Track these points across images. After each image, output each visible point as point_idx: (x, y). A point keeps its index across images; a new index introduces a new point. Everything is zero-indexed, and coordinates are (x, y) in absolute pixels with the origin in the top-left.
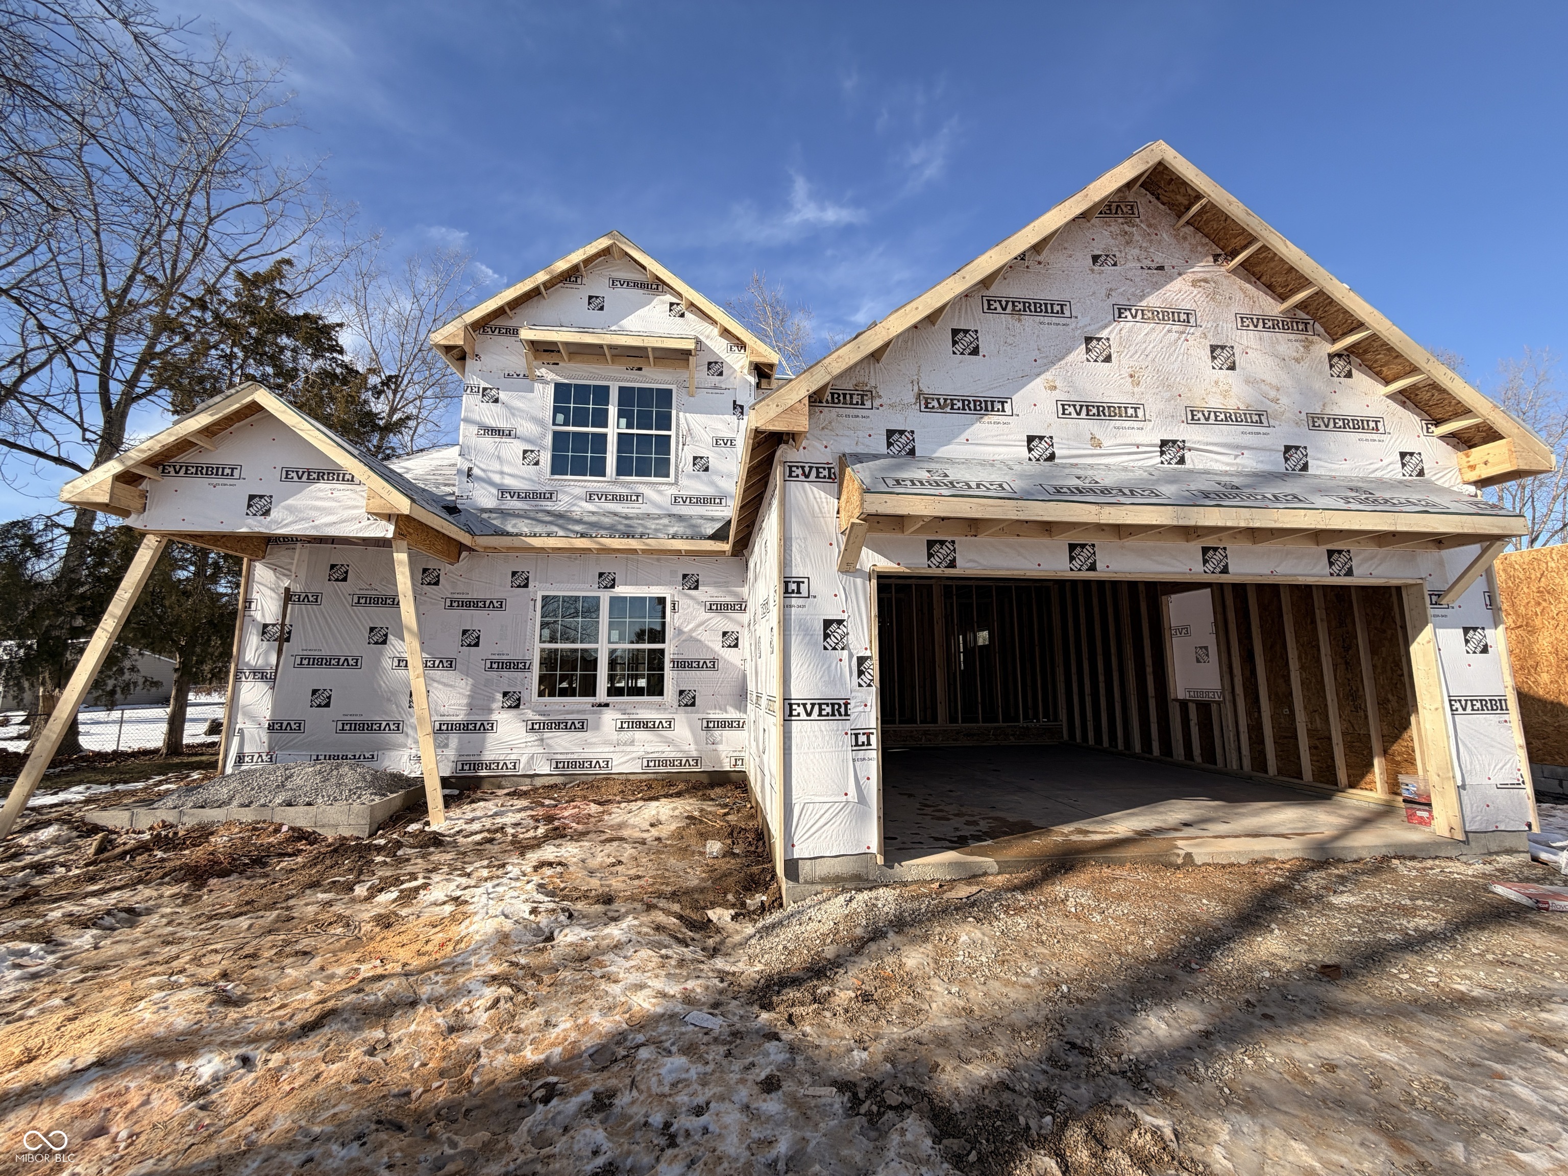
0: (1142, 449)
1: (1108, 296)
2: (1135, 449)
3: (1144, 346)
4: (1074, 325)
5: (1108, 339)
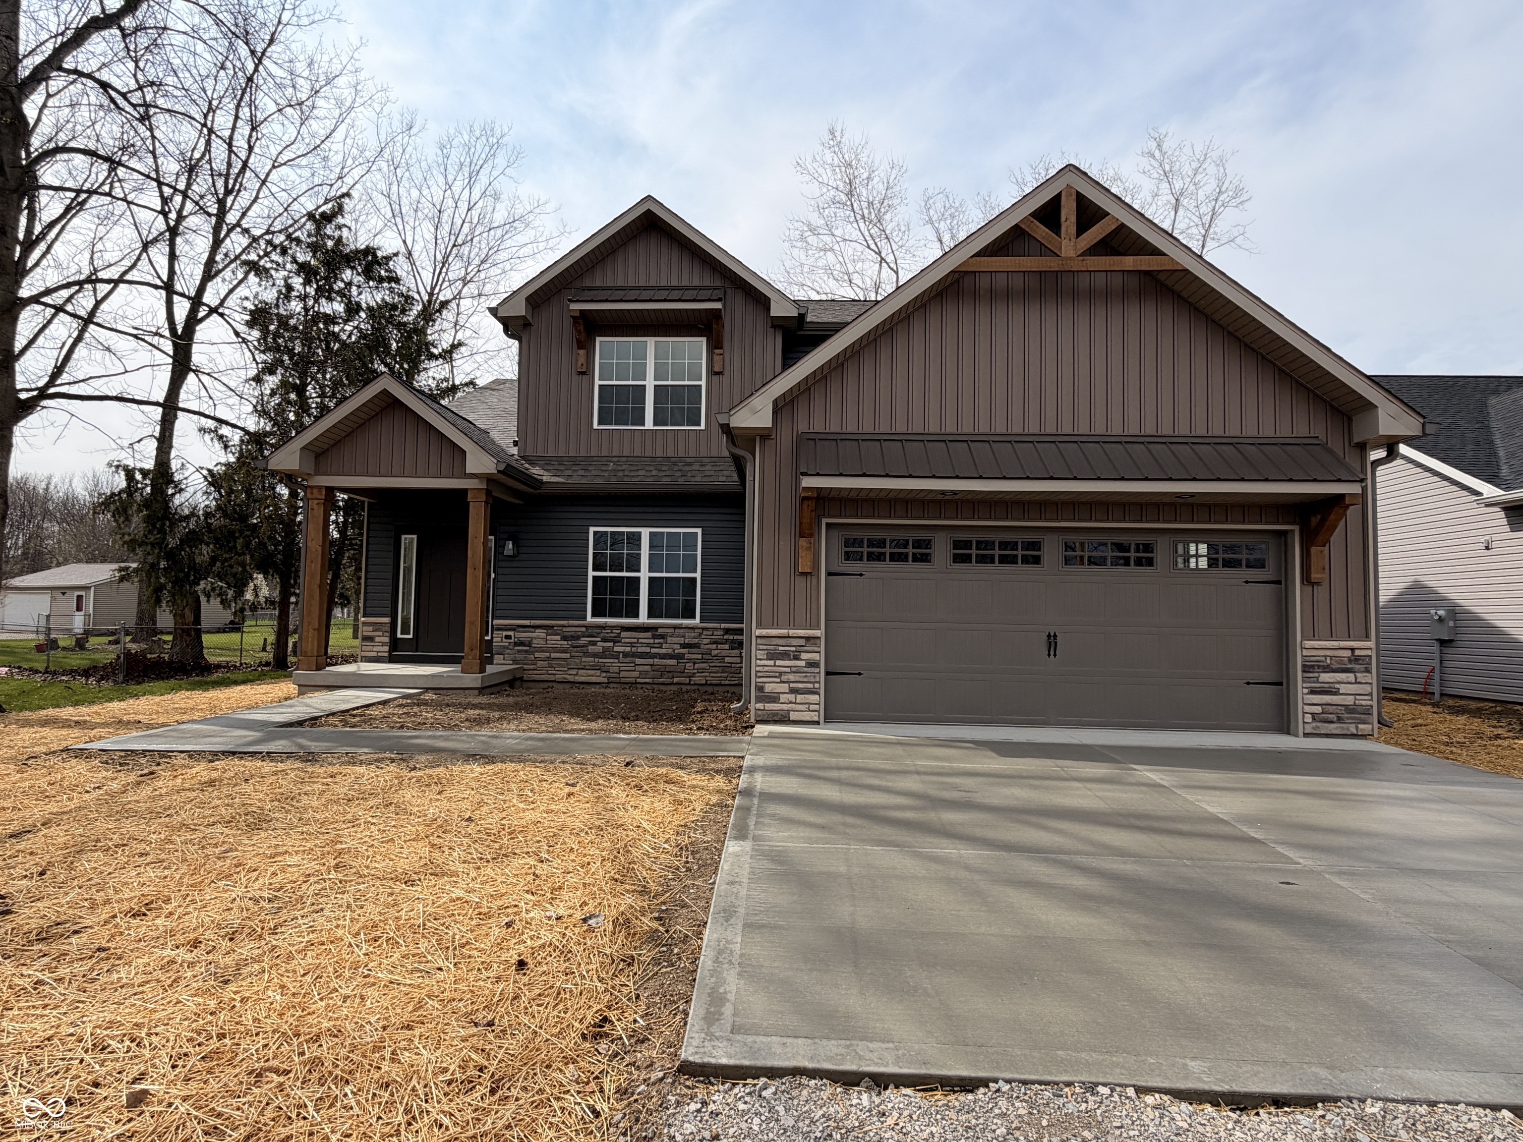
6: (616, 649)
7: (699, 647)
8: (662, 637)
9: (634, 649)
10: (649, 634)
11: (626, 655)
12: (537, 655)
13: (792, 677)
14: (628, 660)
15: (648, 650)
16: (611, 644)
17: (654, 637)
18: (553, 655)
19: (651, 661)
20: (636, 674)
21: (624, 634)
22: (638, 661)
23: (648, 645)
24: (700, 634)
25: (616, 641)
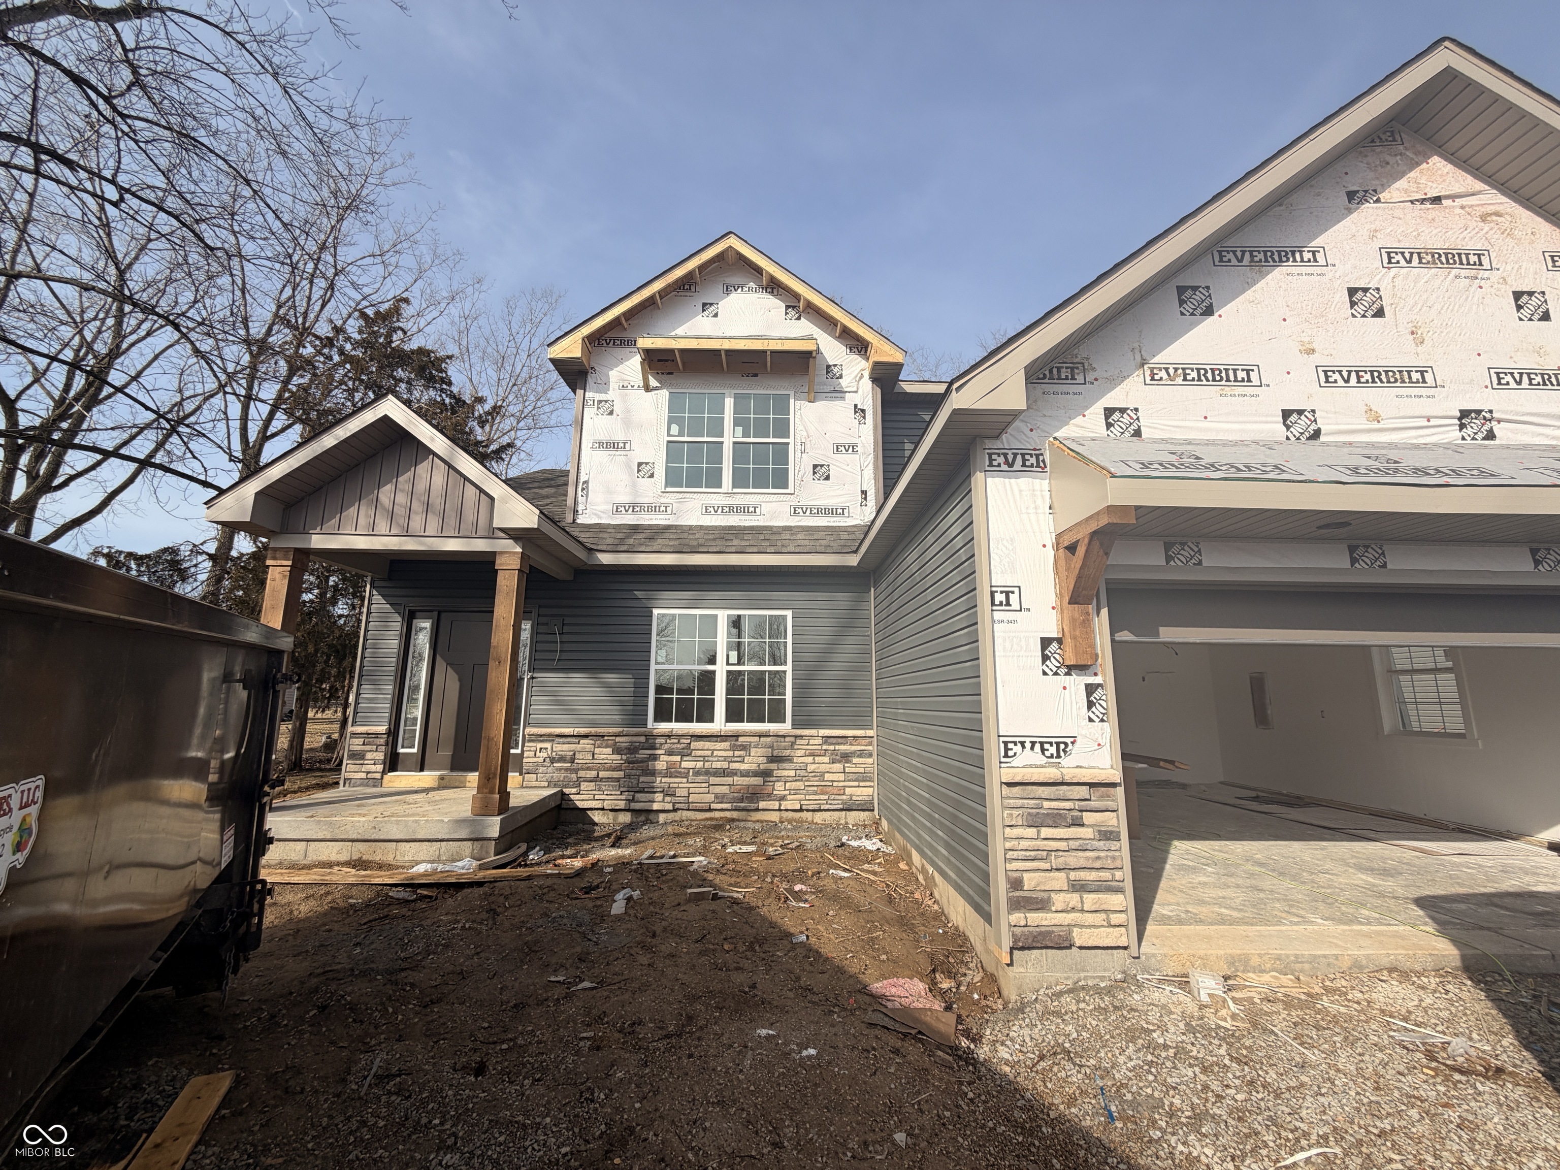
0: (1433, 422)
1: (1373, 237)
2: (1424, 422)
3: (1425, 297)
4: (1330, 275)
5: (1378, 289)
6: (684, 764)
7: (791, 761)
8: (744, 748)
9: (707, 765)
10: (726, 745)
11: (697, 773)
12: (582, 774)
13: (1073, 860)
14: (701, 778)
15: (725, 765)
16: (678, 758)
17: (734, 748)
18: (602, 774)
19: (729, 780)
20: (711, 797)
21: (694, 745)
22: (713, 780)
23: (725, 759)
24: (793, 744)
25: (685, 753)
